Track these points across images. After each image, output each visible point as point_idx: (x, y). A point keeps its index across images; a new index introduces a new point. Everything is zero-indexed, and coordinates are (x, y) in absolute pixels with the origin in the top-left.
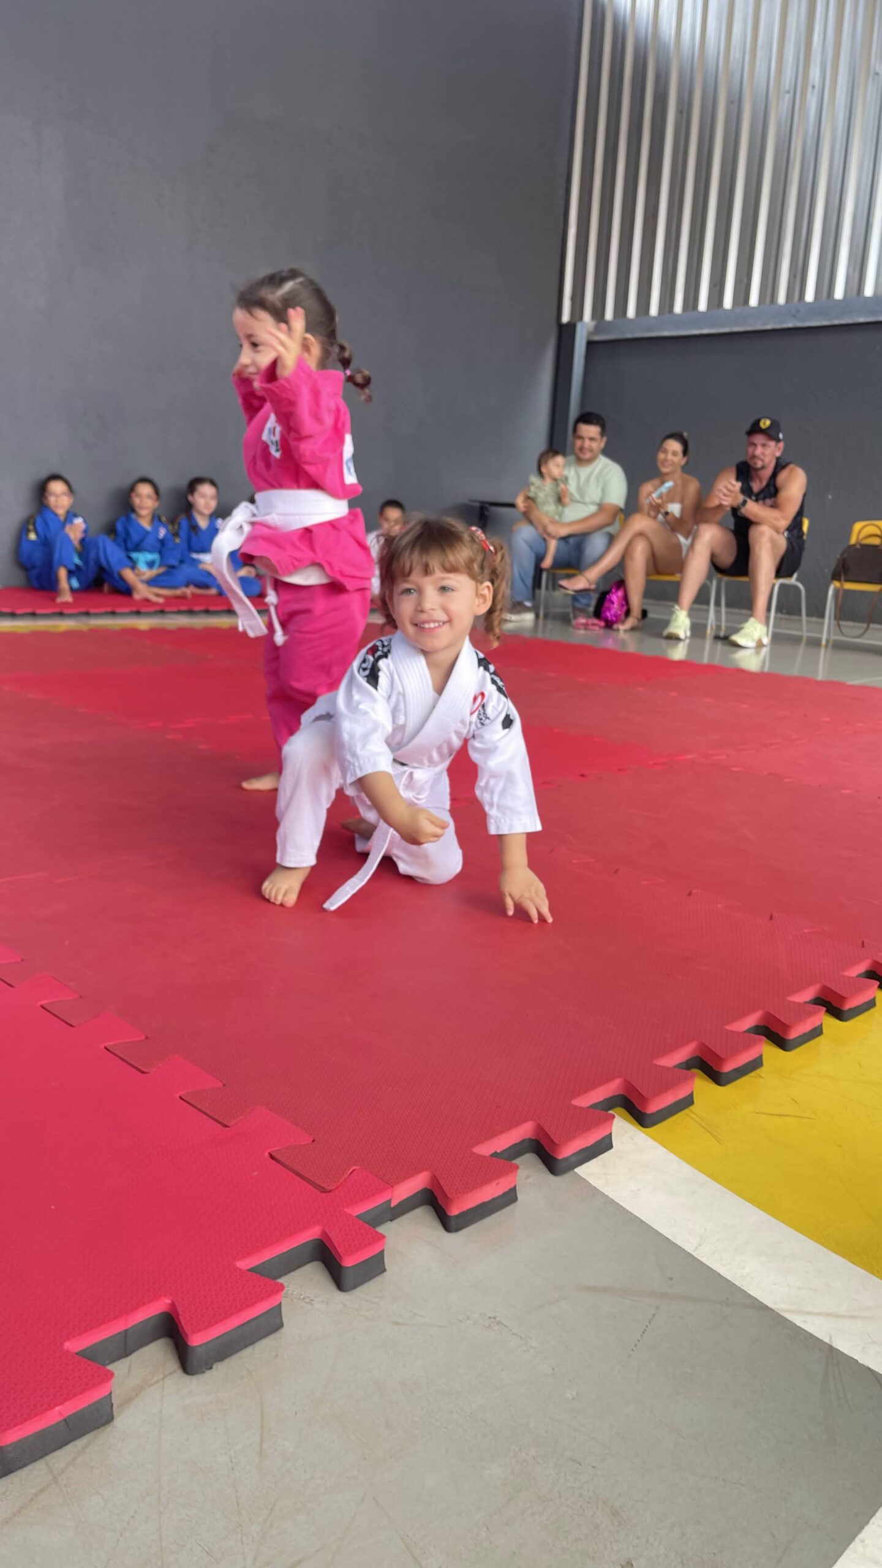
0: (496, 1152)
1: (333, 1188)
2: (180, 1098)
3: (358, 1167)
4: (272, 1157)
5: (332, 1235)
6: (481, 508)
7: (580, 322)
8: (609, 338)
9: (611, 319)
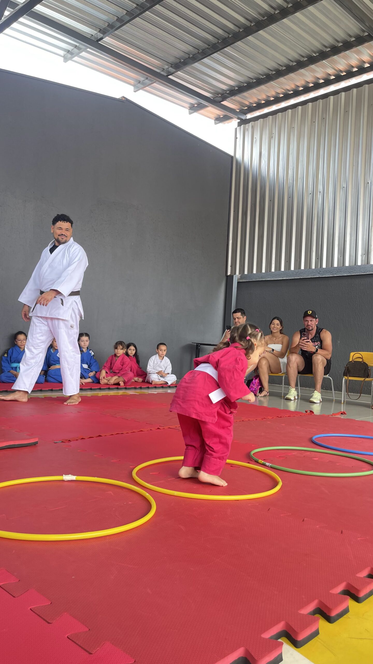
2: (68, 638)
6: (197, 345)
7: (235, 275)
8: (246, 281)
9: (247, 274)
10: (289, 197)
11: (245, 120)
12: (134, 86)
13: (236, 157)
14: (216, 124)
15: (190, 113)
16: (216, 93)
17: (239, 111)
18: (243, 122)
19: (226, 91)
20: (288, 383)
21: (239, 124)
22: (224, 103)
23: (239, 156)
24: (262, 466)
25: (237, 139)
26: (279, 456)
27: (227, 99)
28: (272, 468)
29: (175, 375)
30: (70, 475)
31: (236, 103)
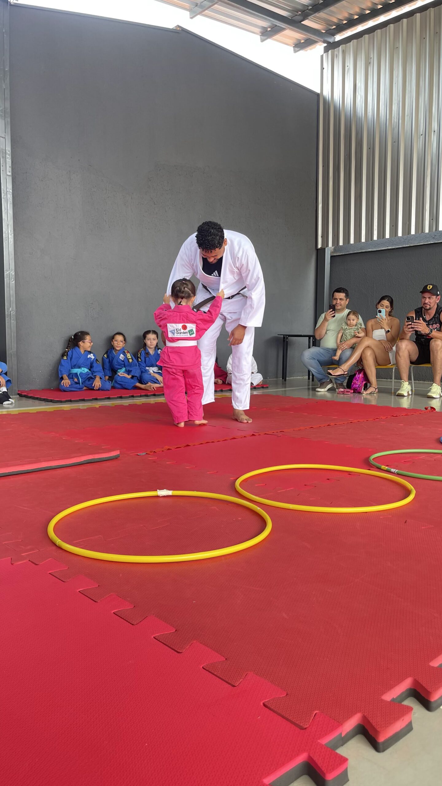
0: (393, 698)
1: (308, 726)
2: (203, 668)
3: (318, 712)
4: (264, 705)
5: (315, 759)
6: (284, 338)
7: (327, 248)
8: (341, 254)
9: (342, 245)
10: (393, 142)
11: (333, 43)
12: (190, 10)
13: (324, 94)
14: (295, 51)
15: (262, 41)
16: (293, 9)
17: (325, 32)
18: (331, 46)
19: (307, 7)
20: (399, 377)
21: (326, 50)
22: (306, 22)
23: (327, 93)
24: (387, 472)
25: (324, 70)
26: (405, 461)
27: (309, 17)
28: (398, 475)
29: (260, 374)
30: (165, 490)
31: (321, 21)
